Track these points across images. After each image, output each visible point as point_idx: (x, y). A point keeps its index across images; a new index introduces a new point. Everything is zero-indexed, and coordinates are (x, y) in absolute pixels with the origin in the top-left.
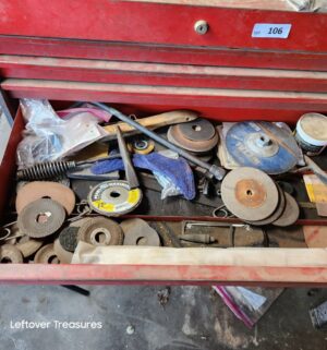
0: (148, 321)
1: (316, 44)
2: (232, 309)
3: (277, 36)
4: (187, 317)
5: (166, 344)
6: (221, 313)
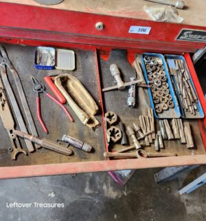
2: (113, 177)
3: (143, 33)
5: (75, 199)
6: (106, 179)
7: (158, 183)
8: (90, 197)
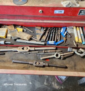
0: (36, 81)
1: (72, 14)
2: (57, 79)
3: (61, 13)
4: (46, 80)
6: (54, 80)
7: (79, 85)
8: (46, 87)
